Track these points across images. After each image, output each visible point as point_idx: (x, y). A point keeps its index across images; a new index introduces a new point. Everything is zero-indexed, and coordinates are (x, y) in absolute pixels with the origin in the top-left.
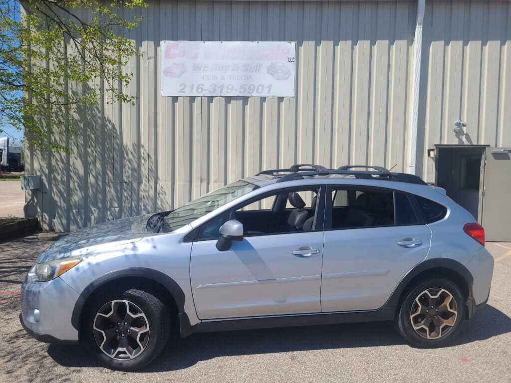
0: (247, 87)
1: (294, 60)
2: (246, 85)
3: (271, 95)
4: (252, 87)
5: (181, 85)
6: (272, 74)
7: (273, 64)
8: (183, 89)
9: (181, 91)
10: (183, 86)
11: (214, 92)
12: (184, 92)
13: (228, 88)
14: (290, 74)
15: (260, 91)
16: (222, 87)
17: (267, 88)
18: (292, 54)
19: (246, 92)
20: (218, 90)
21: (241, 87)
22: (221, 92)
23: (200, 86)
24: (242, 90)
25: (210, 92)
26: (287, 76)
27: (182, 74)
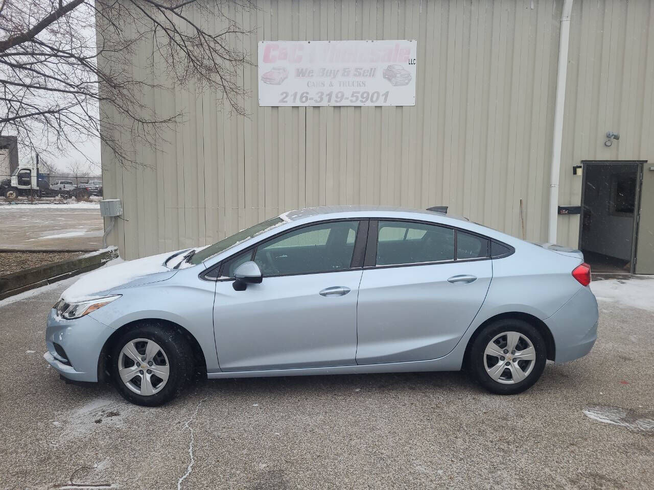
0: (359, 95)
1: (415, 62)
2: (358, 93)
3: (388, 104)
4: (365, 95)
5: (282, 94)
6: (389, 80)
7: (389, 67)
8: (284, 98)
9: (282, 101)
10: (285, 95)
11: (320, 102)
12: (286, 102)
13: (337, 97)
14: (410, 80)
15: (374, 99)
16: (330, 95)
17: (383, 95)
18: (413, 55)
19: (359, 101)
20: (326, 99)
21: (353, 95)
22: (329, 101)
23: (305, 95)
24: (354, 99)
25: (316, 101)
26: (406, 81)
27: (283, 81)
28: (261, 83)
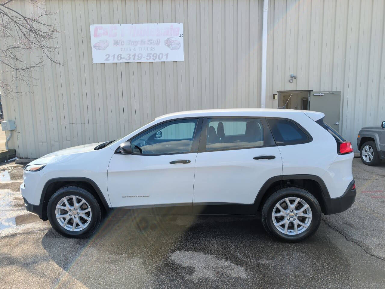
0: (151, 55)
1: (183, 36)
2: (151, 54)
3: (168, 60)
4: (155, 55)
5: (106, 56)
6: (168, 46)
7: (168, 39)
8: (107, 58)
9: (107, 59)
10: (108, 56)
11: (129, 59)
12: (109, 60)
13: (138, 56)
14: (180, 46)
15: (160, 57)
16: (134, 55)
17: (165, 55)
18: (181, 32)
19: (151, 59)
20: (132, 58)
21: (148, 55)
22: (134, 59)
23: (120, 56)
24: (148, 58)
25: (126, 59)
26: (178, 47)
27: (106, 47)
28: (93, 49)
